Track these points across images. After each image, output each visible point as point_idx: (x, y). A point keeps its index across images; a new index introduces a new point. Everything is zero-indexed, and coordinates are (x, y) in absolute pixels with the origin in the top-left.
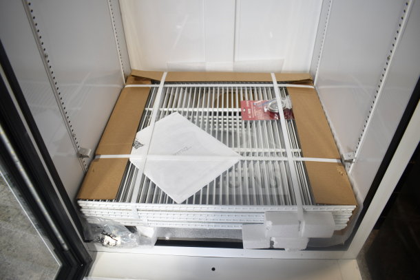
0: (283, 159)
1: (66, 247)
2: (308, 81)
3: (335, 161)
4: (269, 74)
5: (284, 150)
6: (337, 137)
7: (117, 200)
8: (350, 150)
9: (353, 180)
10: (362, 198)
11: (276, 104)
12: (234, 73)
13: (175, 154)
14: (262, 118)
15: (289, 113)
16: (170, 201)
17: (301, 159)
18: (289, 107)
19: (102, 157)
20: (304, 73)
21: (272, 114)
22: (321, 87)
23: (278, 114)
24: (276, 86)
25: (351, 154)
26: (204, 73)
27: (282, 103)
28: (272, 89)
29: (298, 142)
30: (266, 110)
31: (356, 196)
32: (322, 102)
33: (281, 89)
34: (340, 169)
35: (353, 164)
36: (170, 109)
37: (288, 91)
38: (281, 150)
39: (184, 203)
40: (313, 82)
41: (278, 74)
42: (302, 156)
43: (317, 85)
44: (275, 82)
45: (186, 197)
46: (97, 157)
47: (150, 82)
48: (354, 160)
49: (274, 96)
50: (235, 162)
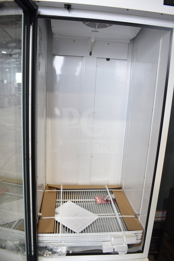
0: (114, 216)
1: (33, 253)
2: (120, 188)
3: (134, 216)
4: (104, 186)
5: (114, 214)
6: (133, 208)
7: (53, 233)
8: (138, 211)
9: (141, 222)
10: (144, 227)
11: (109, 197)
12: (90, 186)
13: (73, 216)
14: (104, 203)
15: (114, 200)
16: (74, 232)
17: (121, 216)
18: (114, 198)
19: (43, 218)
20: (118, 185)
21: (107, 201)
22: (125, 190)
23: (110, 201)
24: (108, 190)
25: (139, 212)
26: (77, 185)
27: (111, 197)
28: (106, 191)
29: (119, 210)
30: (105, 200)
31: (142, 228)
32: (126, 195)
33: (110, 191)
34: (136, 219)
35: (140, 216)
36: (66, 200)
37: (113, 192)
38: (113, 214)
39: (80, 233)
40: (122, 188)
41: (108, 186)
42: (121, 215)
43: (124, 190)
44: (107, 189)
45: (81, 231)
46: (40, 218)
47: (56, 189)
48: (140, 214)
49: (107, 194)
50: (97, 218)
